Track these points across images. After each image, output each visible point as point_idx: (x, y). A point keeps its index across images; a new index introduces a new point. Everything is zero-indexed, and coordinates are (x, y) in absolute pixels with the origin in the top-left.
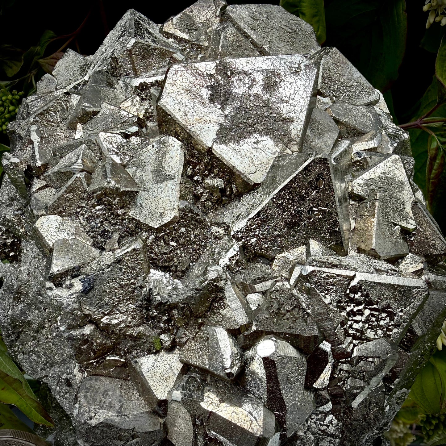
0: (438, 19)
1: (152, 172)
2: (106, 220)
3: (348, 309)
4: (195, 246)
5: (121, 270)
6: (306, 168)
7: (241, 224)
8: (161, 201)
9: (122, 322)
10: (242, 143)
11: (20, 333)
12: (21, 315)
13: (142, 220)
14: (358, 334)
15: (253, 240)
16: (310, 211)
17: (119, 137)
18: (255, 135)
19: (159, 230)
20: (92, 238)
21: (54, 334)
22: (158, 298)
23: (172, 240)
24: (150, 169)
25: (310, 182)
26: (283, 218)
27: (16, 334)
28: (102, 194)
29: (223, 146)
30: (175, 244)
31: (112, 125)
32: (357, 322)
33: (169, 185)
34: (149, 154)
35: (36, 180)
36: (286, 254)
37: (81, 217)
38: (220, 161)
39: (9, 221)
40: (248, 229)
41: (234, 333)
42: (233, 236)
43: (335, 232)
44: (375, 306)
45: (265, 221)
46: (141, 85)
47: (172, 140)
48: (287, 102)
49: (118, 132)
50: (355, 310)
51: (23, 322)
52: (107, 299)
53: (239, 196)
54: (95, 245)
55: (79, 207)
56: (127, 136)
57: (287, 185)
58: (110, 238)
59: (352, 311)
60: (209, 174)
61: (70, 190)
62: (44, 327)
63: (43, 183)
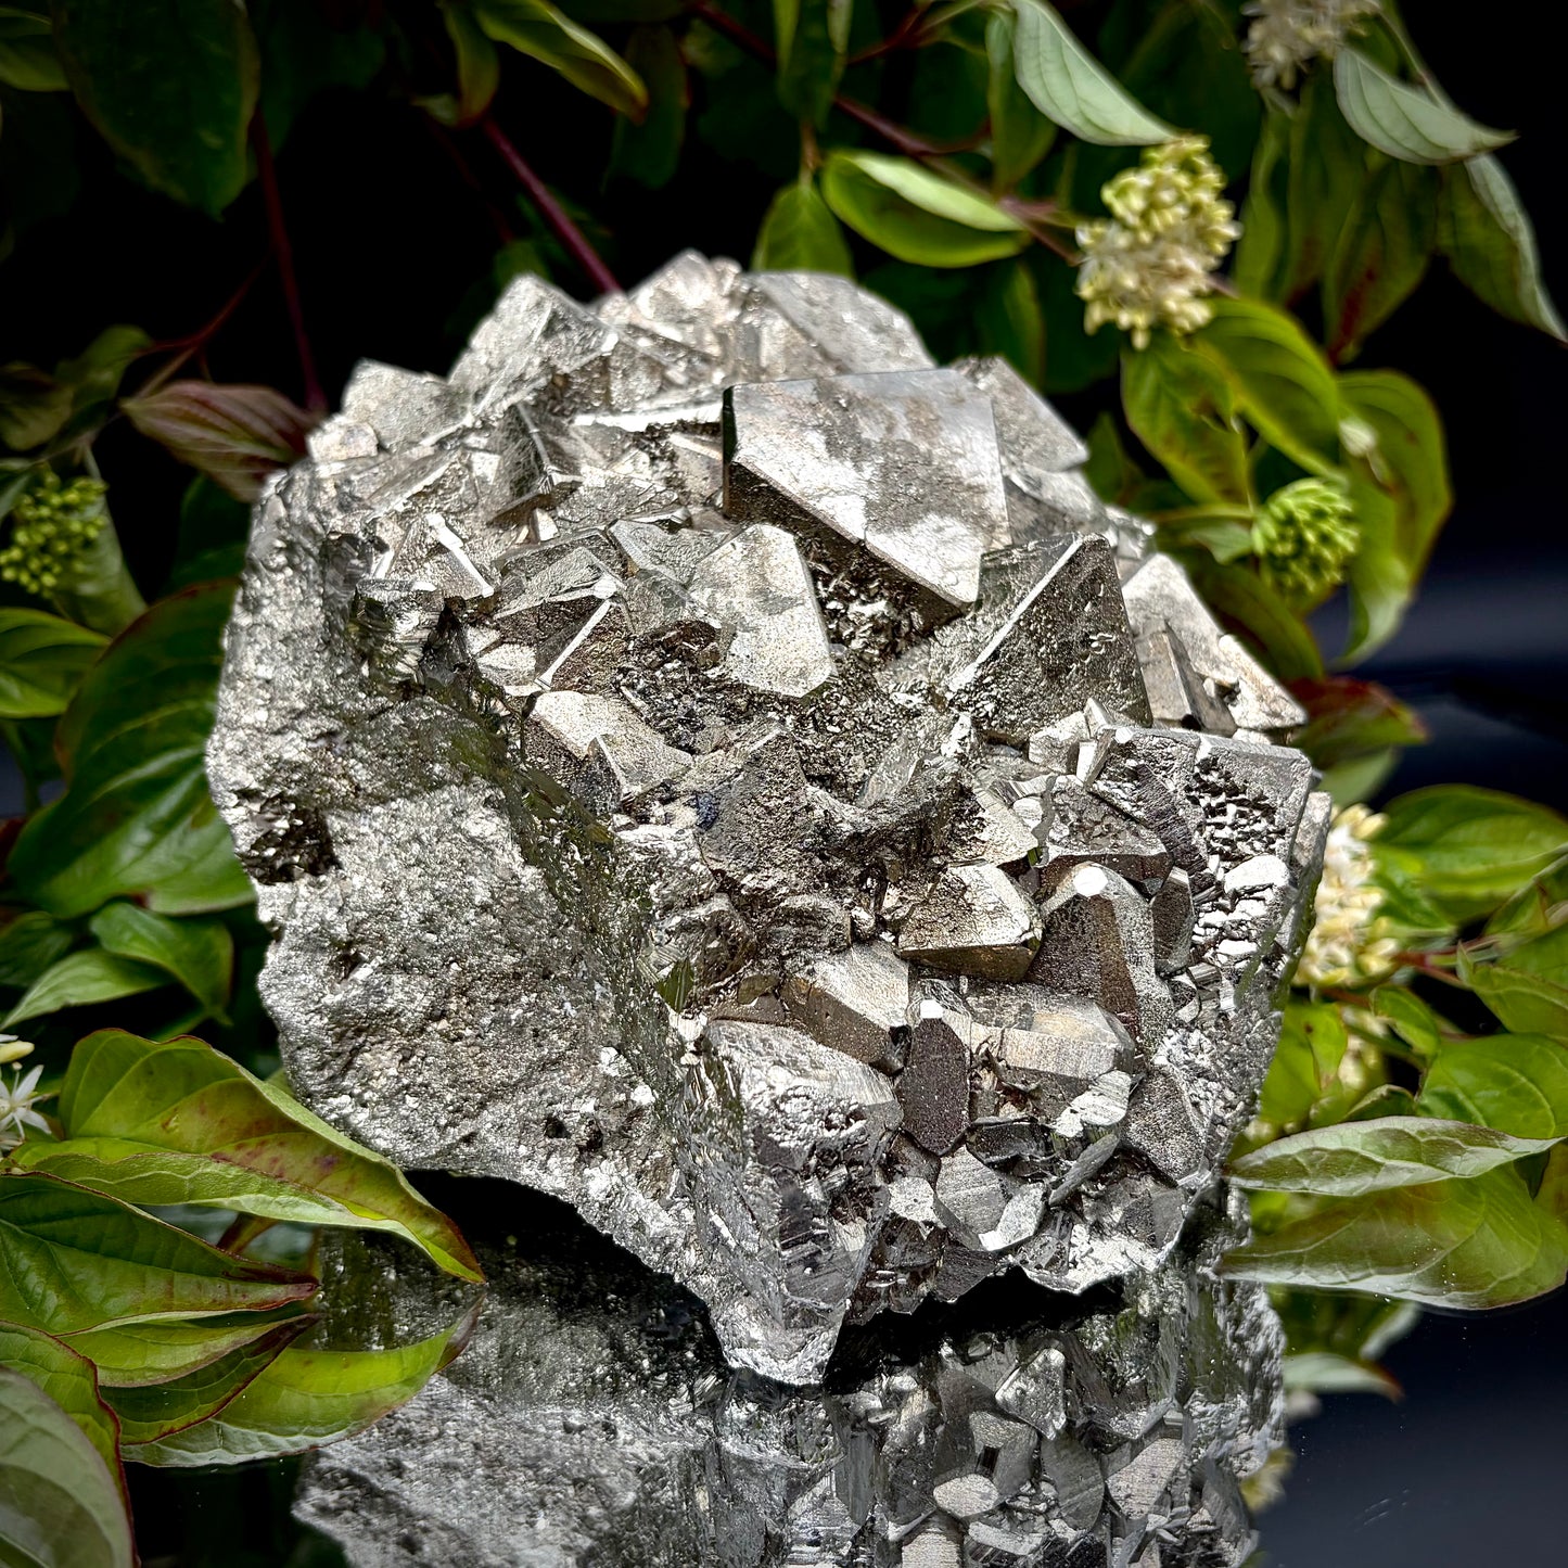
0: (1110, 315)
1: (750, 595)
2: (686, 692)
3: (1203, 803)
4: (868, 734)
5: (762, 778)
6: (1071, 561)
7: (964, 676)
8: (791, 647)
9: (783, 882)
10: (914, 531)
11: (356, 1051)
12: (365, 999)
13: (763, 686)
14: (1227, 848)
15: (990, 707)
16: (1086, 642)
17: (655, 529)
18: (930, 516)
19: (807, 700)
20: (662, 732)
21: (486, 1021)
22: (846, 827)
23: (831, 722)
24: (742, 589)
25: (1081, 586)
26: (1039, 659)
27: (345, 1058)
28: (679, 636)
29: (883, 537)
30: (837, 730)
31: (623, 509)
32: (1220, 826)
33: (797, 618)
34: (731, 562)
35: (470, 632)
36: (1048, 731)
37: (628, 693)
38: (886, 564)
39: (296, 767)
40: (979, 684)
42: (952, 703)
43: (1130, 680)
44: (1241, 796)
45: (1006, 668)
46: (650, 429)
47: (770, 531)
48: (961, 456)
49: (653, 519)
50: (1214, 804)
51: (372, 1015)
52: (746, 839)
53: (927, 633)
54: (675, 743)
55: (621, 670)
56: (673, 527)
57: (1041, 594)
58: (703, 727)
59: (1209, 805)
60: (858, 597)
62: (443, 1015)
63: (494, 635)
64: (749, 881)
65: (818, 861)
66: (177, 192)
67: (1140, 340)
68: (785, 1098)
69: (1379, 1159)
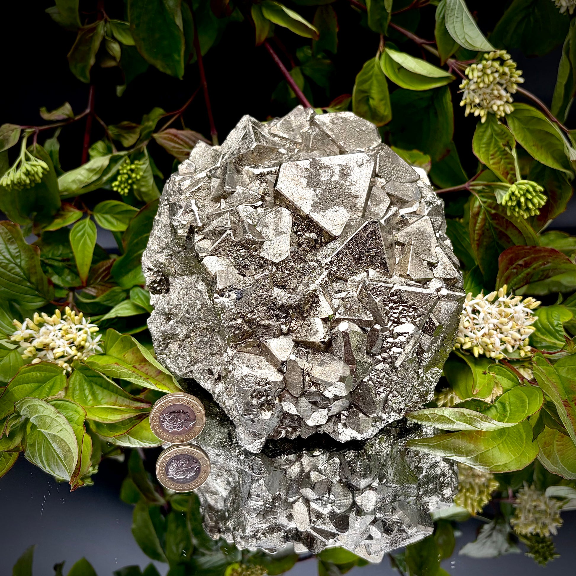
0: (472, 111)
1: (273, 230)
2: (246, 258)
3: (390, 306)
4: (300, 274)
5: (258, 286)
6: (364, 227)
7: (328, 260)
8: (279, 247)
9: (259, 317)
10: (327, 211)
11: (168, 343)
12: (171, 330)
13: (268, 258)
14: (396, 320)
15: (335, 269)
16: (368, 251)
17: (250, 208)
18: (335, 206)
19: (279, 264)
20: (238, 269)
21: (198, 340)
22: (280, 302)
23: (287, 270)
24: (271, 227)
25: (367, 235)
26: (352, 256)
27: (166, 345)
28: (244, 243)
29: (316, 214)
30: (288, 272)
31: (245, 200)
32: (395, 313)
33: (283, 238)
34: (270, 219)
35: (196, 235)
36: (355, 277)
37: (230, 257)
38: (314, 222)
39: (161, 263)
40: (332, 263)
41: (325, 320)
42: (323, 267)
43: (383, 264)
44: (406, 304)
45: (341, 258)
46: (261, 173)
47: (284, 210)
48: (354, 185)
49: (250, 205)
50: (394, 306)
51: (172, 334)
52: (250, 304)
53: (326, 243)
54: (240, 273)
55: (229, 251)
56: (255, 208)
57: (354, 237)
58: (249, 269)
59: (392, 306)
60: (307, 231)
61: (224, 241)
62: (189, 337)
63: (202, 237)
64: (249, 316)
65: (272, 311)
66: (169, 72)
67: (483, 120)
68: (246, 376)
69: (454, 420)
